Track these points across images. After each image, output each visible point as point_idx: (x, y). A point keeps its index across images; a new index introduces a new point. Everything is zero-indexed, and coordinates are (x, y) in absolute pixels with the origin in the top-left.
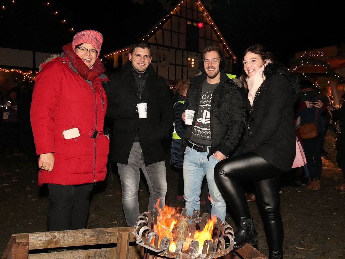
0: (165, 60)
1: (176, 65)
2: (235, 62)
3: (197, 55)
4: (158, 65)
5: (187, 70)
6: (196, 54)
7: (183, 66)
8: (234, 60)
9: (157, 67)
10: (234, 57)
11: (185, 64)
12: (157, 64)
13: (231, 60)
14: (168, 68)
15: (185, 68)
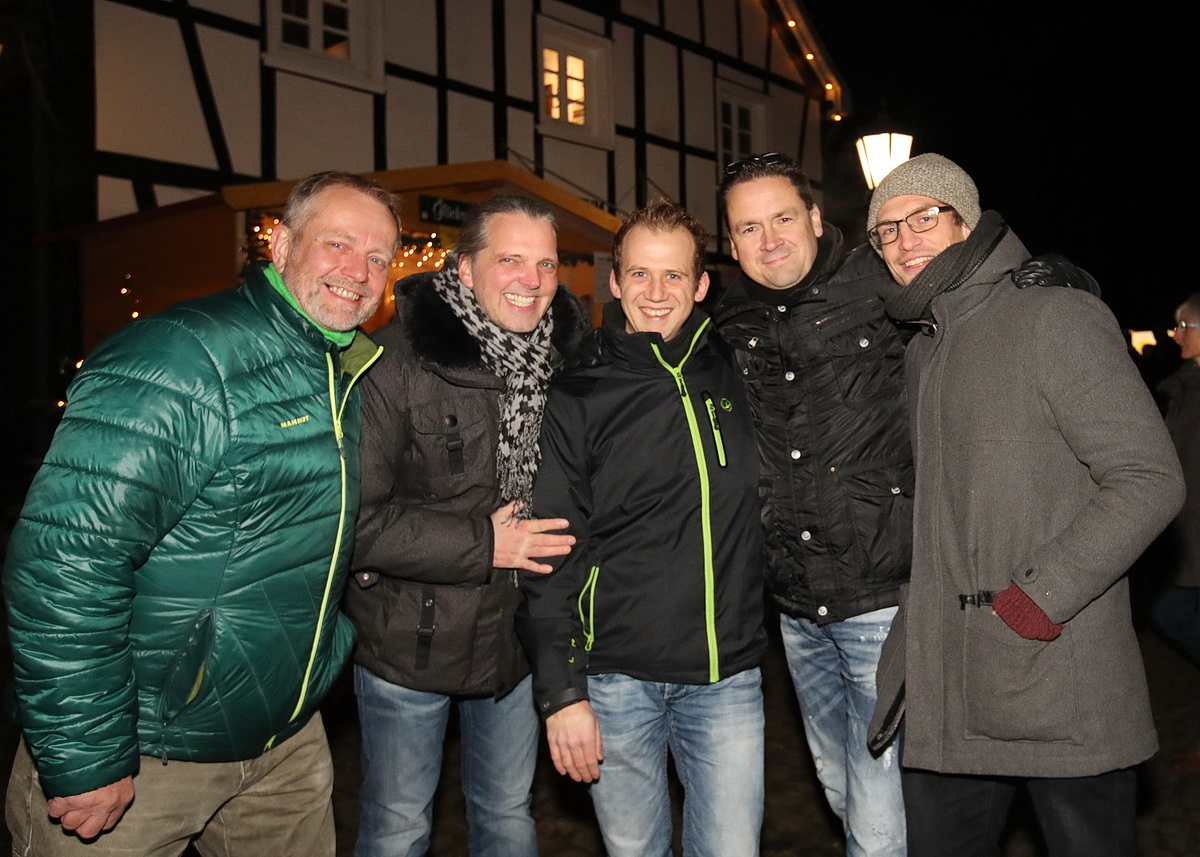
0: (344, 25)
1: (442, 84)
2: (838, 118)
3: (608, 34)
4: (270, 61)
5: (538, 139)
6: (597, 22)
7: (500, 100)
8: (827, 106)
9: (268, 77)
10: (829, 87)
11: (519, 86)
12: (263, 48)
13: (815, 105)
14: (380, 102)
15: (519, 124)
